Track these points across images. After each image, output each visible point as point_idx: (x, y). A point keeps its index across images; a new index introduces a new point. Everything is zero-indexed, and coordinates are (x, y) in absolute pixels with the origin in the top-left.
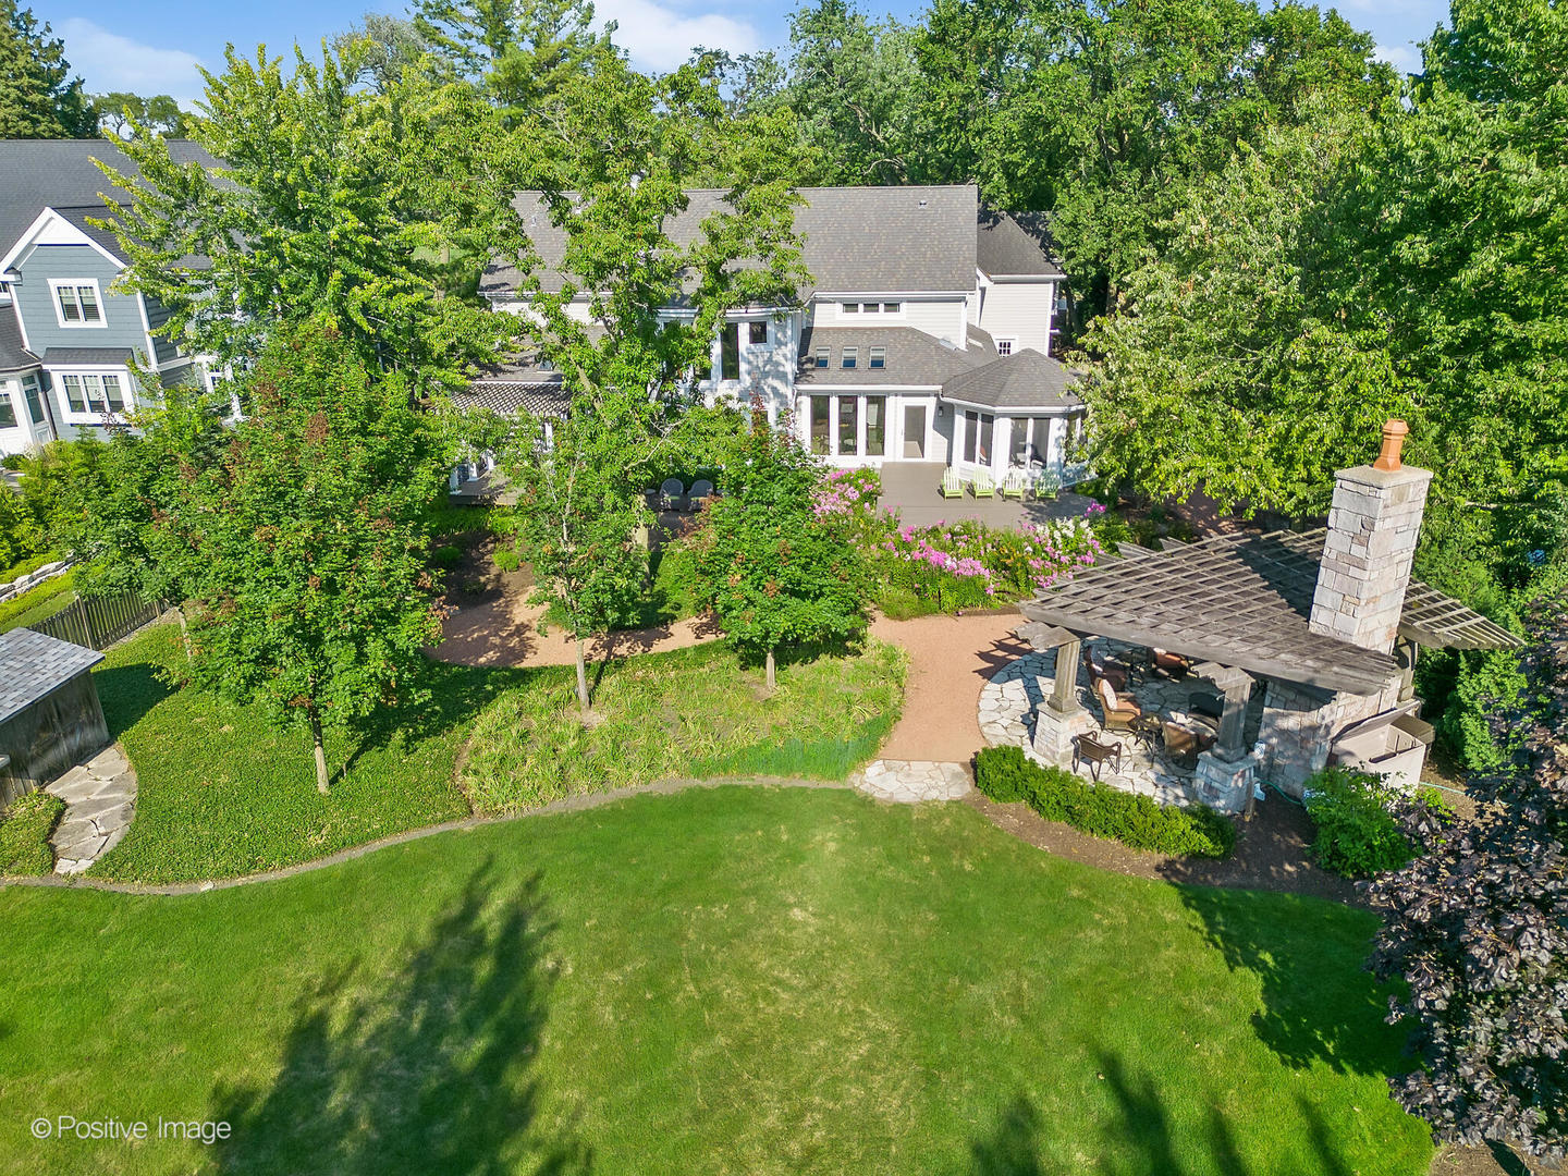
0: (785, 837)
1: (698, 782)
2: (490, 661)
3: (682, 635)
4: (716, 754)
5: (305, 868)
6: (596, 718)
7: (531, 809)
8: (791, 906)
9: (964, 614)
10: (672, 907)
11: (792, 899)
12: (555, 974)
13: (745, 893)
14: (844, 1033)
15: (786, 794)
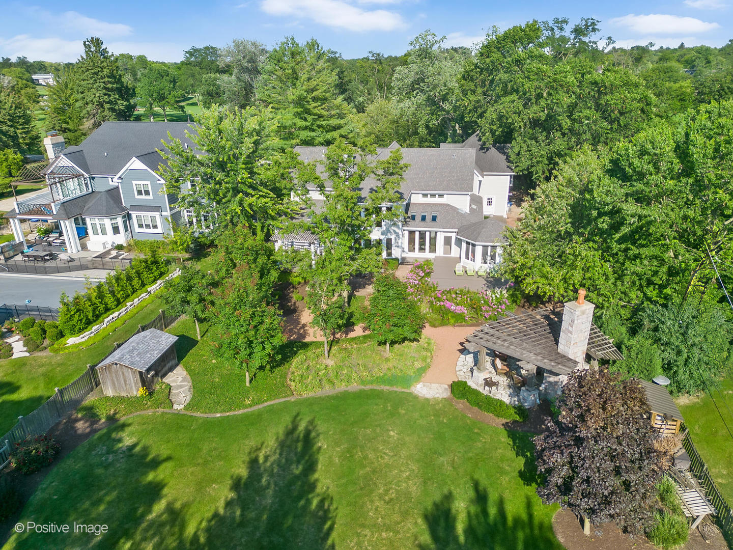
0: (389, 408)
1: (363, 387)
2: (294, 338)
3: (358, 331)
4: (369, 378)
5: (246, 410)
6: (330, 362)
7: (311, 394)
8: (390, 431)
9: (457, 326)
10: (355, 429)
11: (390, 429)
12: (320, 448)
13: (376, 426)
14: (403, 469)
15: (390, 392)
